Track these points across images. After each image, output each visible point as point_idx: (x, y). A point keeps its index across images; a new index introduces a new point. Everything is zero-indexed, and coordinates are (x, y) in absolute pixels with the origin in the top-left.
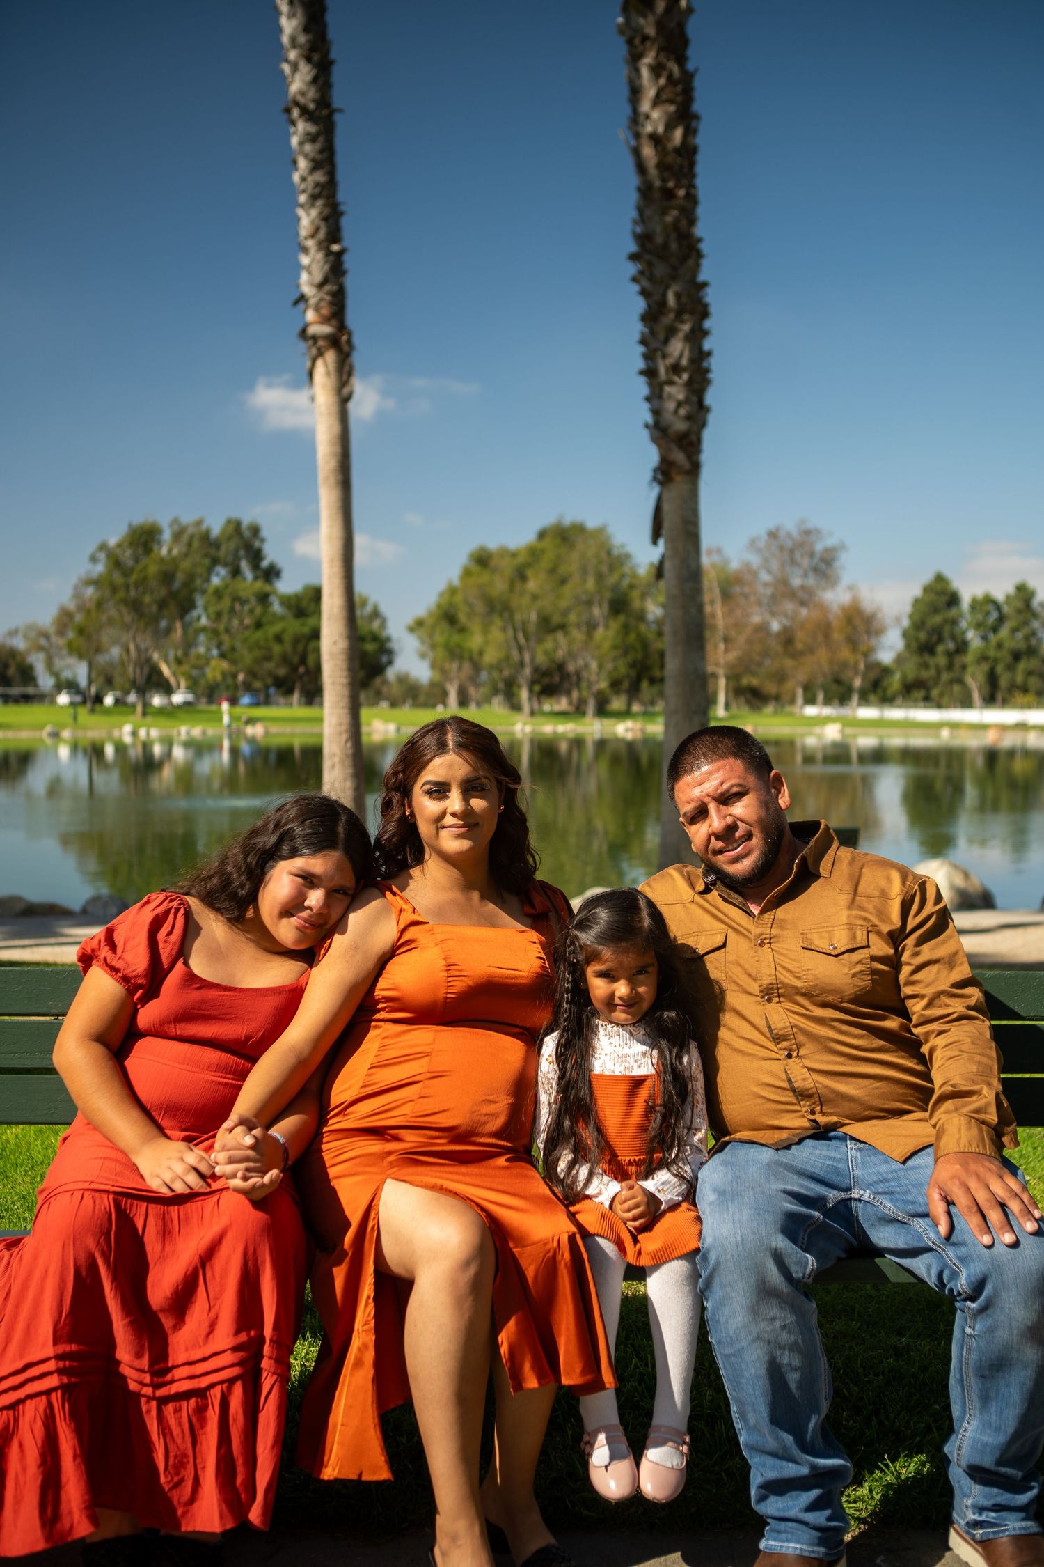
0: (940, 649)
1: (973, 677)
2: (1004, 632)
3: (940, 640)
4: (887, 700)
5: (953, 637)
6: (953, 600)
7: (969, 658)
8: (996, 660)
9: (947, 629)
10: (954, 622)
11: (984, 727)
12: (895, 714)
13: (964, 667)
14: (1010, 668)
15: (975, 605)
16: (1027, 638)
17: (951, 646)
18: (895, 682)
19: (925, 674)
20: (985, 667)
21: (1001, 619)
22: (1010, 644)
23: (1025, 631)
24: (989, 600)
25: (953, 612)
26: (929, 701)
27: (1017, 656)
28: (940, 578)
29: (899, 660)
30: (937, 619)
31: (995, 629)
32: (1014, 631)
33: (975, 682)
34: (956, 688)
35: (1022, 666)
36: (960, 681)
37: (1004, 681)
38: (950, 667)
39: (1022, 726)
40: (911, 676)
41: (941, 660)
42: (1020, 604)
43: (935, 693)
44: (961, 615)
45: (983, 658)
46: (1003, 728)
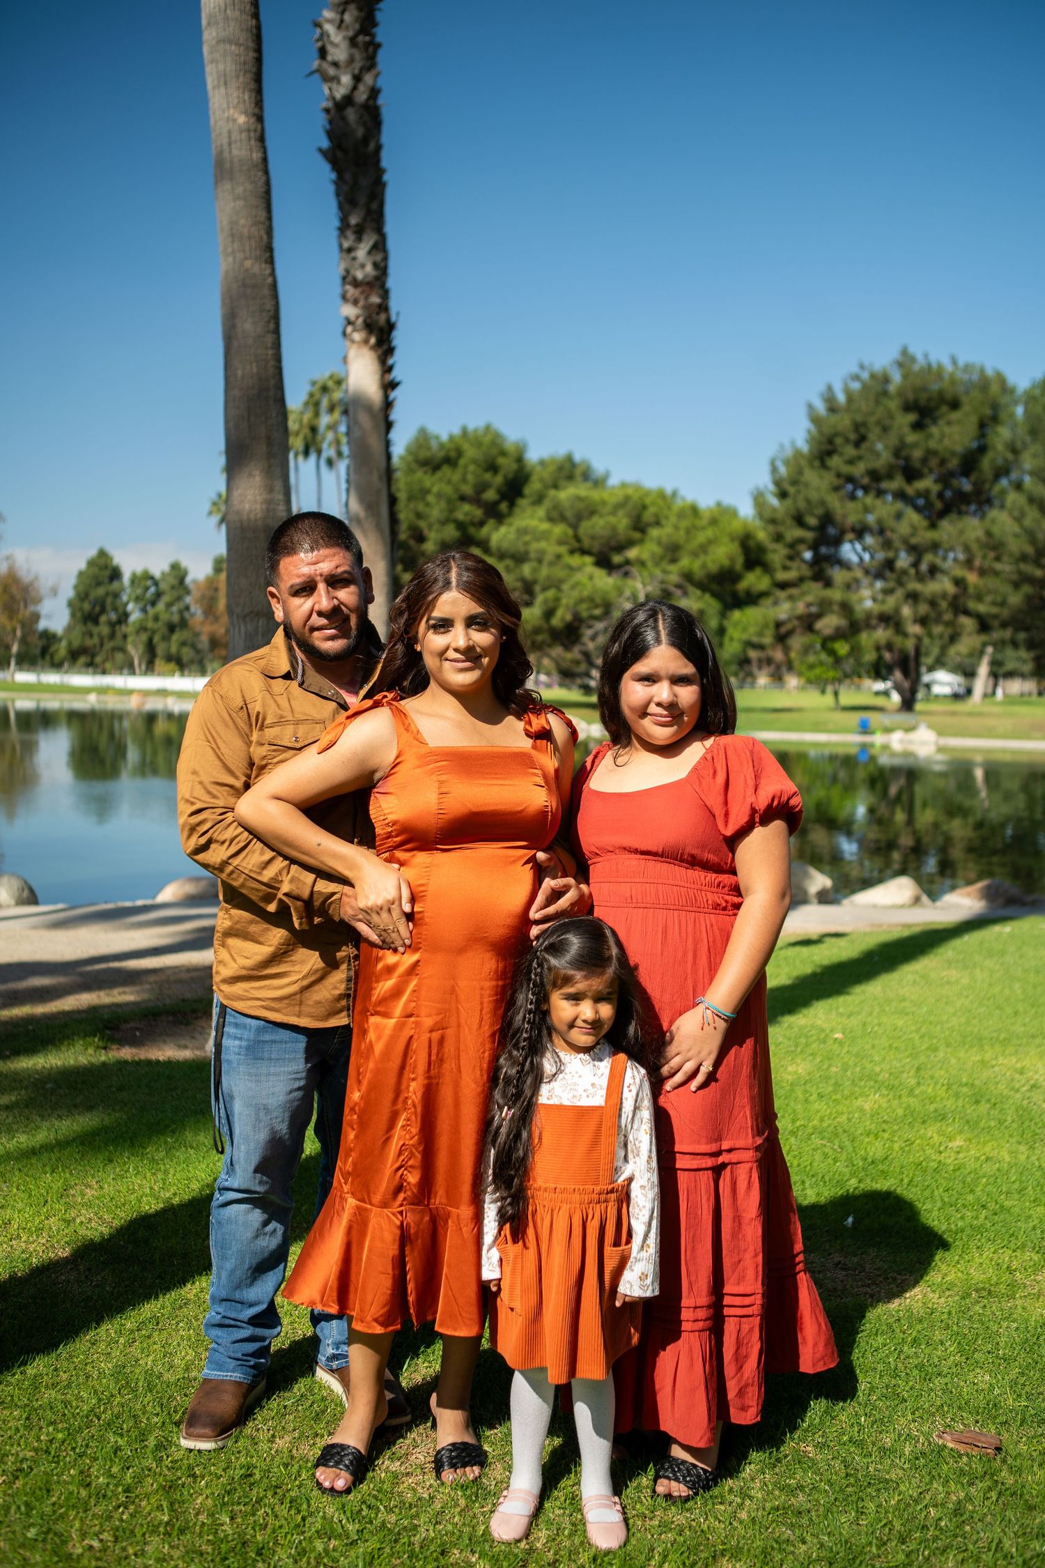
0: (103, 619)
1: (135, 646)
2: (161, 606)
3: (103, 611)
4: (57, 666)
5: (115, 609)
6: (115, 574)
7: (129, 629)
8: (154, 632)
9: (109, 600)
10: (116, 595)
11: (129, 692)
12: (52, 678)
13: (125, 637)
14: (166, 638)
15: (134, 580)
16: (181, 612)
17: (114, 617)
18: (62, 650)
19: (89, 642)
20: (144, 637)
21: (158, 595)
22: (165, 617)
23: (181, 605)
24: (147, 576)
25: (115, 585)
26: (93, 666)
27: (172, 628)
28: (102, 554)
29: (69, 629)
30: (101, 591)
31: (153, 604)
32: (169, 605)
33: (135, 651)
34: (119, 656)
35: (176, 637)
36: (122, 649)
37: (160, 649)
38: (112, 636)
39: (163, 693)
40: (76, 643)
41: (105, 630)
42: (174, 581)
43: (98, 659)
44: (123, 589)
45: (142, 628)
46: (146, 693)
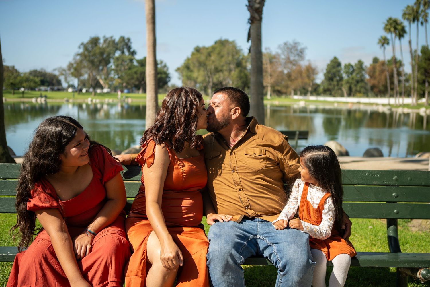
0: (335, 79)
1: (344, 88)
2: (354, 75)
3: (335, 76)
4: (318, 94)
5: (339, 76)
6: (339, 64)
7: (343, 82)
8: (351, 83)
9: (337, 74)
10: (339, 71)
11: (347, 103)
12: (321, 98)
13: (342, 85)
14: (356, 85)
15: (346, 66)
16: (361, 77)
17: (338, 78)
18: (321, 89)
19: (330, 87)
20: (348, 85)
21: (353, 71)
22: (356, 78)
23: (361, 74)
24: (350, 65)
25: (339, 68)
26: (331, 95)
27: (358, 82)
28: (335, 58)
29: (323, 82)
30: (334, 70)
31: (351, 74)
32: (357, 74)
33: (345, 89)
34: (340, 91)
35: (360, 85)
36: (341, 89)
37: (354, 89)
38: (338, 85)
39: (359, 103)
40: (326, 87)
41: (335, 83)
42: (359, 66)
43: (333, 93)
44: (341, 69)
45: (348, 82)
46: (353, 103)
